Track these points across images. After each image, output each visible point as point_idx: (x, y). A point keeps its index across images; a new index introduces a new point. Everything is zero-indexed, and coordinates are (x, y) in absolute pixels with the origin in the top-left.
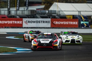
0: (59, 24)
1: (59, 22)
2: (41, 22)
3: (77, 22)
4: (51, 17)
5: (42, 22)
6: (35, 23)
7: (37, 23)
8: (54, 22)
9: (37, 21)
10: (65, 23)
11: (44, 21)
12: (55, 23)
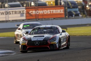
0: (37, 13)
1: (37, 11)
2: (12, 13)
3: (62, 10)
4: (25, 5)
5: (14, 13)
6: (4, 14)
7: (6, 15)
8: (30, 12)
9: (6, 12)
10: (46, 12)
11: (16, 11)
12: (32, 14)
